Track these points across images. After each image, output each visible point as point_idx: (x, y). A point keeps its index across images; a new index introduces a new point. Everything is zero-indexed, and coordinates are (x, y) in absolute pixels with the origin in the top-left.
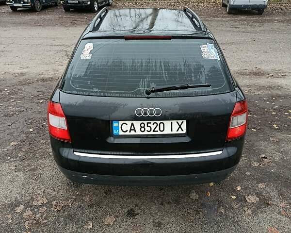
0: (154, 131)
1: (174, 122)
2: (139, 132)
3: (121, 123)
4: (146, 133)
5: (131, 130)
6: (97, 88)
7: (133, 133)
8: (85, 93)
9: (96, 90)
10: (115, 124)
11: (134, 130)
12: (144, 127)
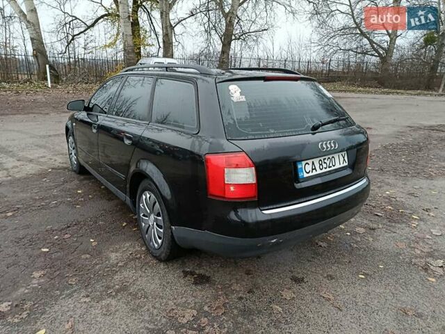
0: (329, 167)
1: (340, 154)
2: (319, 171)
3: (304, 163)
4: (324, 170)
5: (313, 169)
6: (272, 128)
7: (315, 173)
8: (263, 137)
9: (273, 132)
10: (299, 166)
11: (315, 169)
12: (321, 164)
